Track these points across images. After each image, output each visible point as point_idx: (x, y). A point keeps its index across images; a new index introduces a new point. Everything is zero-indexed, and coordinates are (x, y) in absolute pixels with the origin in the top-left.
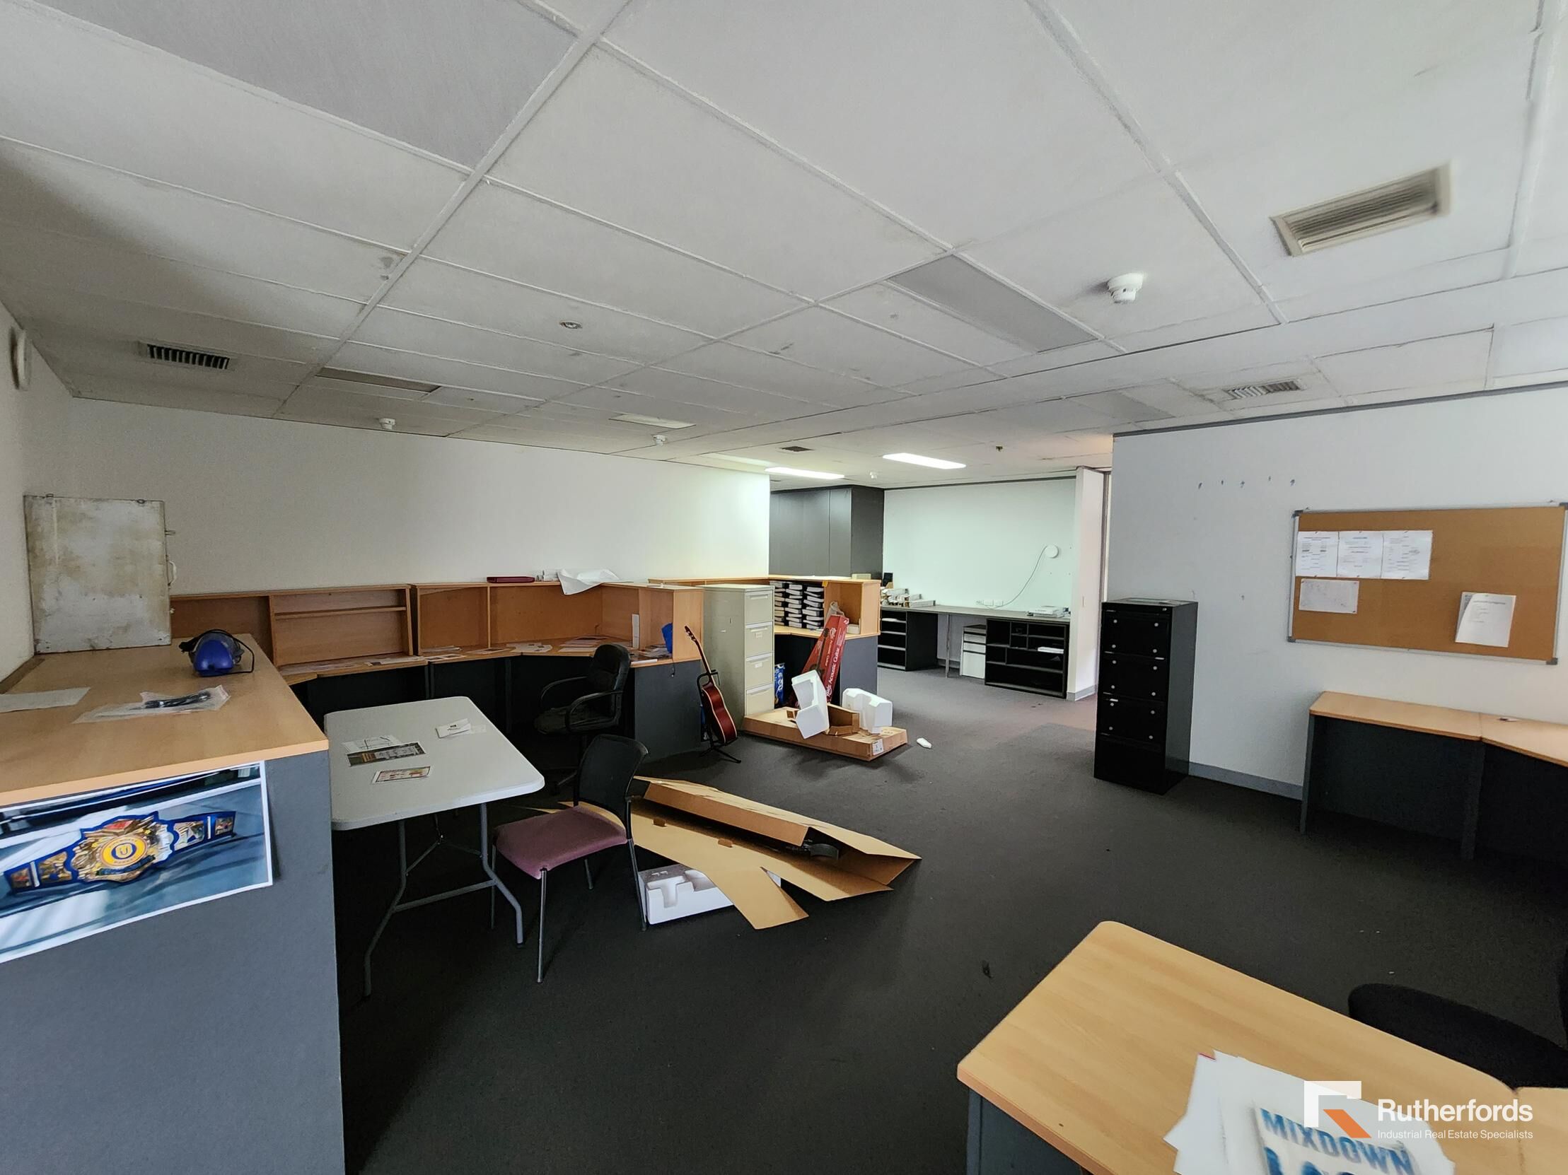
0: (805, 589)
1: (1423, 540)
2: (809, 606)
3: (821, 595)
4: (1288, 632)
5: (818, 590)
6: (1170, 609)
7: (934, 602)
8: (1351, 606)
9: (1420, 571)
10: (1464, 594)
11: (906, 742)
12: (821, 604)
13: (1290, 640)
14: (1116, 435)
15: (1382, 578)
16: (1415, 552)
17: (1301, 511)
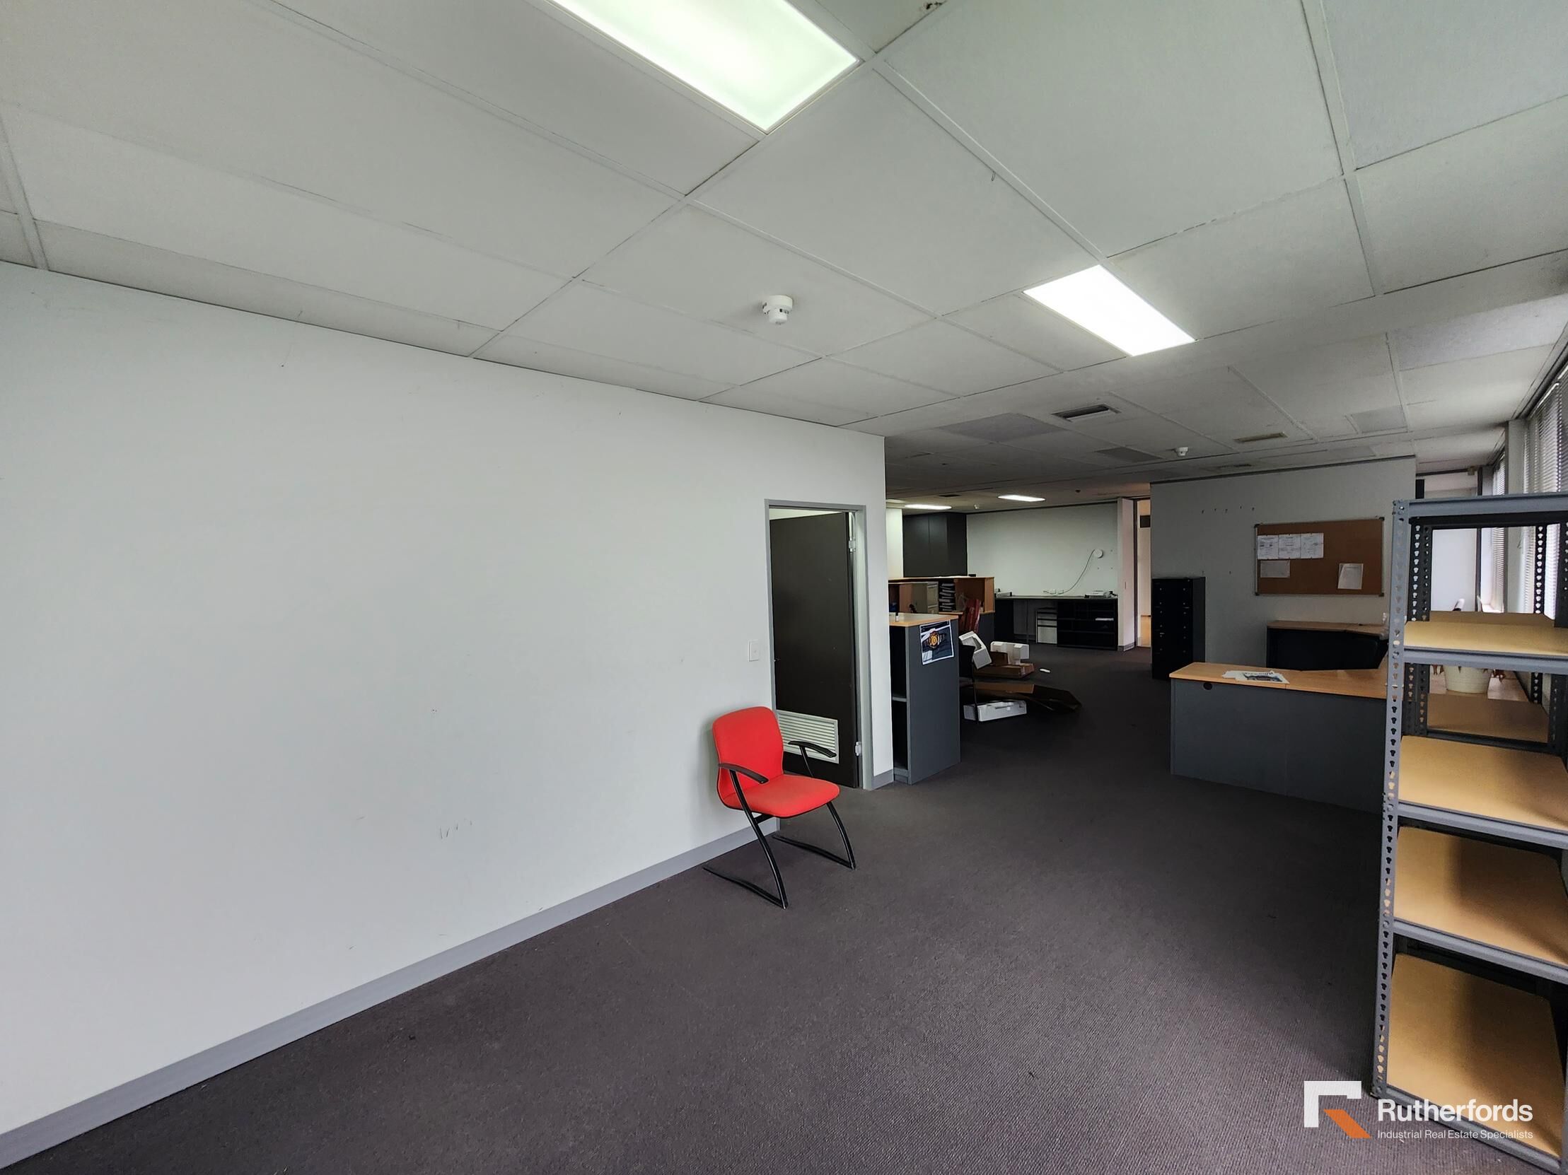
0: (940, 585)
1: (1320, 538)
2: (944, 596)
3: (953, 588)
4: (1255, 589)
5: (952, 585)
6: (1191, 580)
7: (1011, 593)
8: (1287, 574)
9: (1319, 553)
10: (1340, 564)
11: (1033, 670)
12: (953, 594)
13: (1257, 594)
14: (1151, 483)
15: (1302, 558)
16: (1316, 544)
17: (1258, 525)
